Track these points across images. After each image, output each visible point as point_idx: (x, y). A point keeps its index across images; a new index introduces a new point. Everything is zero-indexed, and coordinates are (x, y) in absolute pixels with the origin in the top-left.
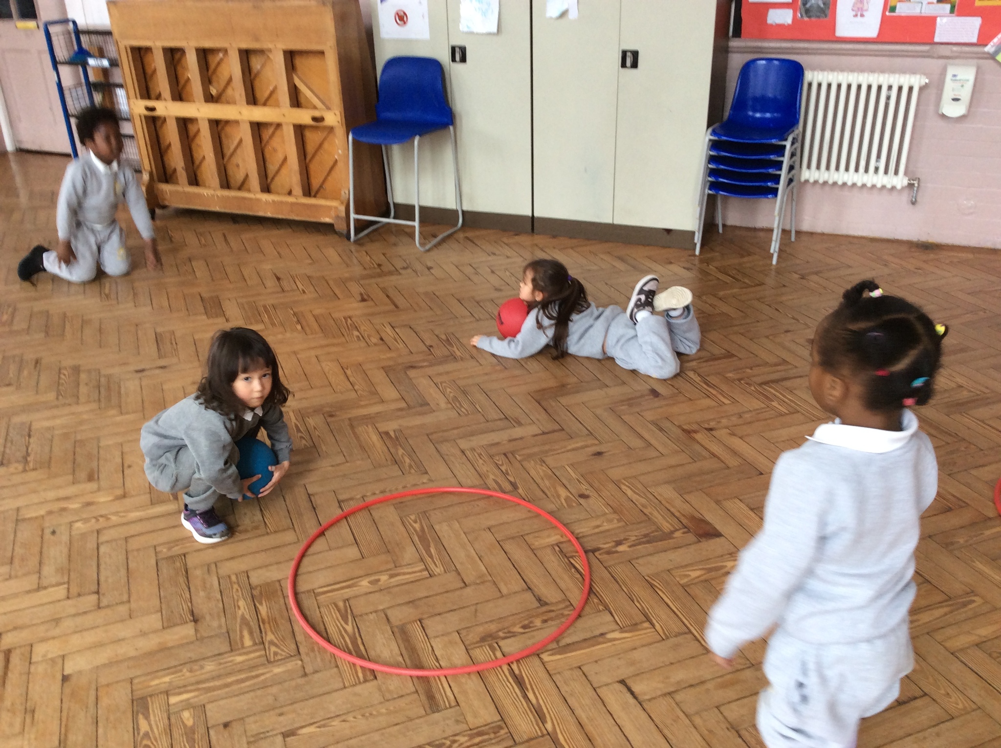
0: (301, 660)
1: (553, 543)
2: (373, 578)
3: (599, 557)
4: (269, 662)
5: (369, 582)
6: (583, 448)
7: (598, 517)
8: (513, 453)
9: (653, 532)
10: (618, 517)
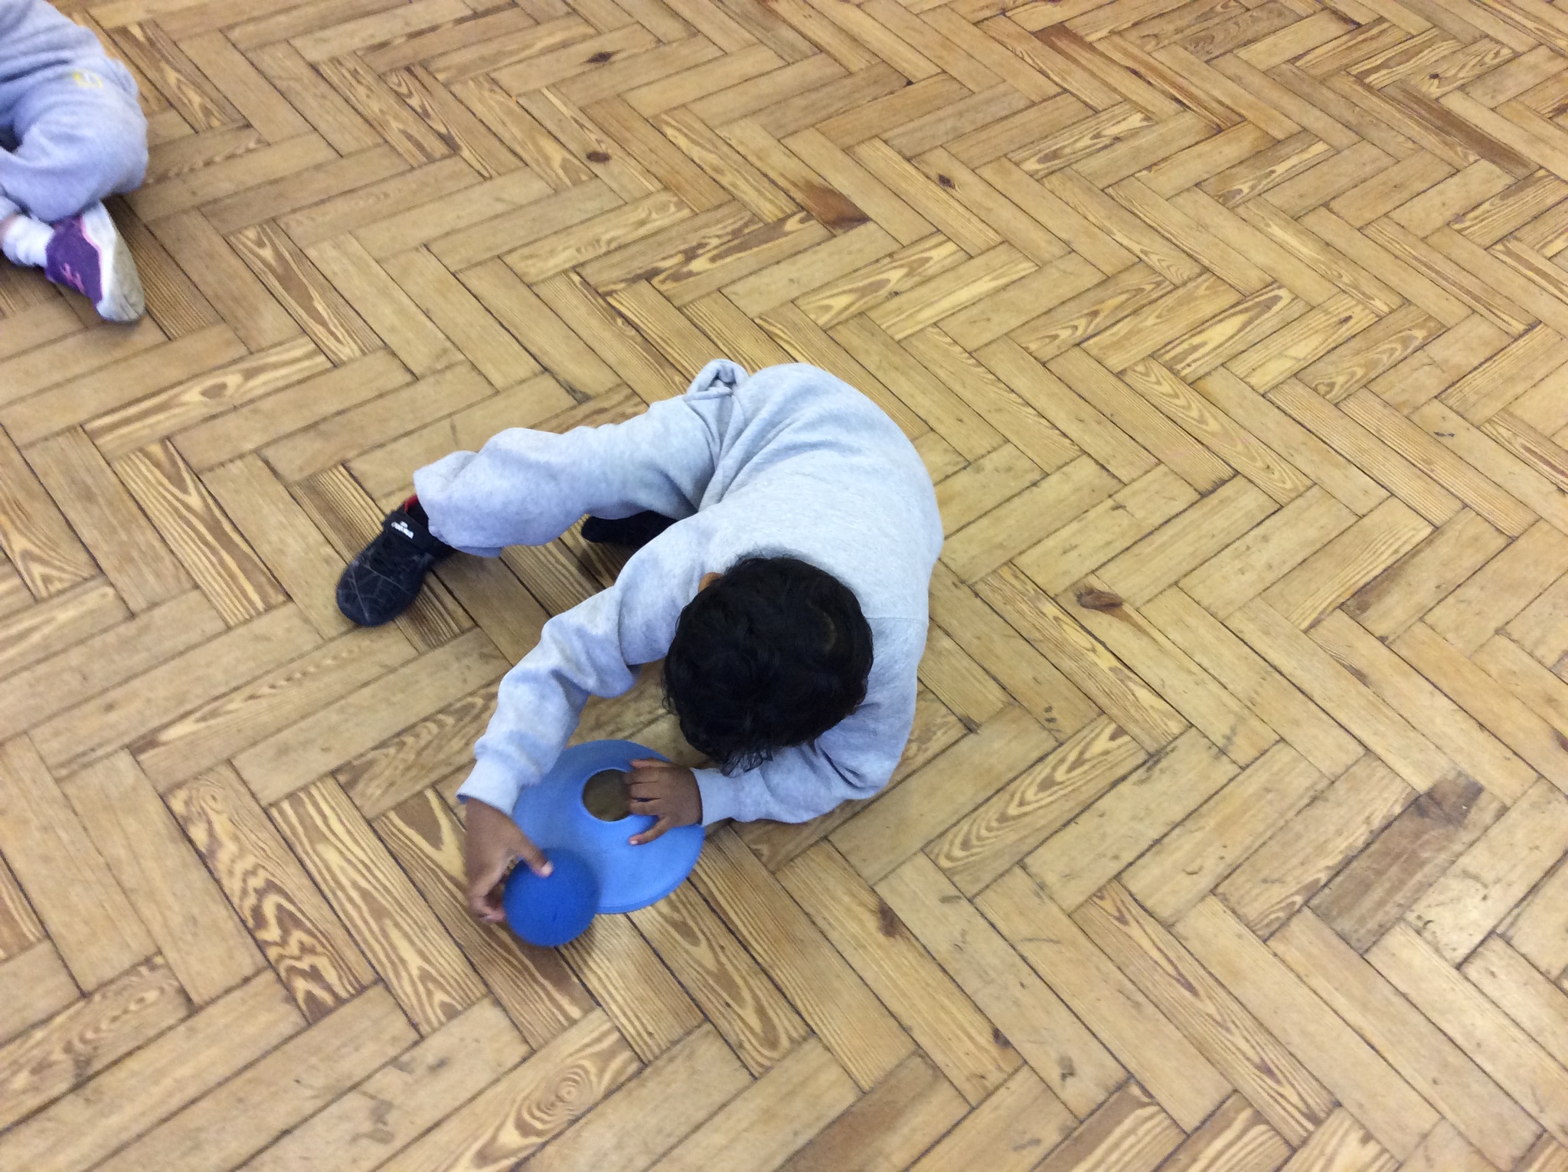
0: (112, 585)
1: (568, 266)
2: (209, 382)
3: (663, 288)
4: (37, 600)
5: (204, 393)
6: (565, 45)
7: (636, 201)
8: (424, 65)
9: (746, 225)
10: (675, 199)
